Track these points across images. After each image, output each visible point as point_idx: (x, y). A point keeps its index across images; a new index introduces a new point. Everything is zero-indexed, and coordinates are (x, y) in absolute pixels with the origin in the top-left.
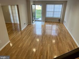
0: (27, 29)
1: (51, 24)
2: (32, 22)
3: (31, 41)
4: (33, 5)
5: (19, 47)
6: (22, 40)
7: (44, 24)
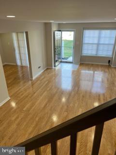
0: (43, 77)
1: (92, 68)
2: (55, 63)
3: (47, 100)
4: (56, 32)
5: (24, 109)
6: (30, 97)
7: (76, 70)
